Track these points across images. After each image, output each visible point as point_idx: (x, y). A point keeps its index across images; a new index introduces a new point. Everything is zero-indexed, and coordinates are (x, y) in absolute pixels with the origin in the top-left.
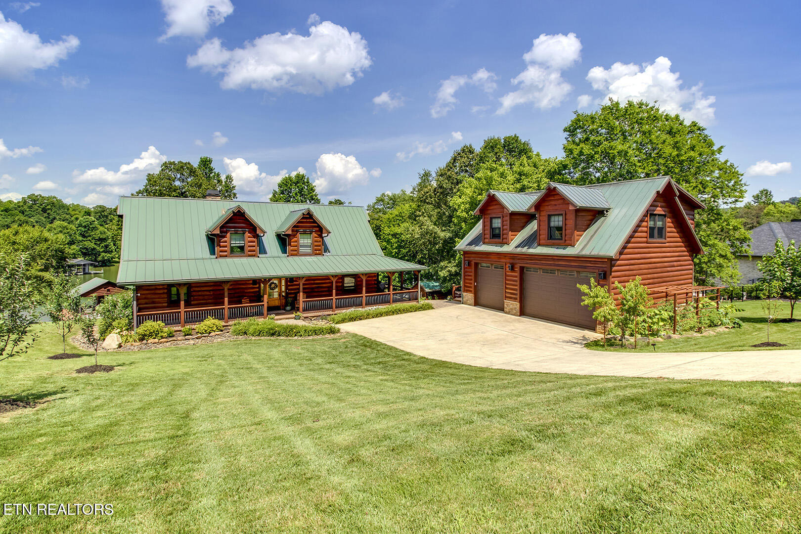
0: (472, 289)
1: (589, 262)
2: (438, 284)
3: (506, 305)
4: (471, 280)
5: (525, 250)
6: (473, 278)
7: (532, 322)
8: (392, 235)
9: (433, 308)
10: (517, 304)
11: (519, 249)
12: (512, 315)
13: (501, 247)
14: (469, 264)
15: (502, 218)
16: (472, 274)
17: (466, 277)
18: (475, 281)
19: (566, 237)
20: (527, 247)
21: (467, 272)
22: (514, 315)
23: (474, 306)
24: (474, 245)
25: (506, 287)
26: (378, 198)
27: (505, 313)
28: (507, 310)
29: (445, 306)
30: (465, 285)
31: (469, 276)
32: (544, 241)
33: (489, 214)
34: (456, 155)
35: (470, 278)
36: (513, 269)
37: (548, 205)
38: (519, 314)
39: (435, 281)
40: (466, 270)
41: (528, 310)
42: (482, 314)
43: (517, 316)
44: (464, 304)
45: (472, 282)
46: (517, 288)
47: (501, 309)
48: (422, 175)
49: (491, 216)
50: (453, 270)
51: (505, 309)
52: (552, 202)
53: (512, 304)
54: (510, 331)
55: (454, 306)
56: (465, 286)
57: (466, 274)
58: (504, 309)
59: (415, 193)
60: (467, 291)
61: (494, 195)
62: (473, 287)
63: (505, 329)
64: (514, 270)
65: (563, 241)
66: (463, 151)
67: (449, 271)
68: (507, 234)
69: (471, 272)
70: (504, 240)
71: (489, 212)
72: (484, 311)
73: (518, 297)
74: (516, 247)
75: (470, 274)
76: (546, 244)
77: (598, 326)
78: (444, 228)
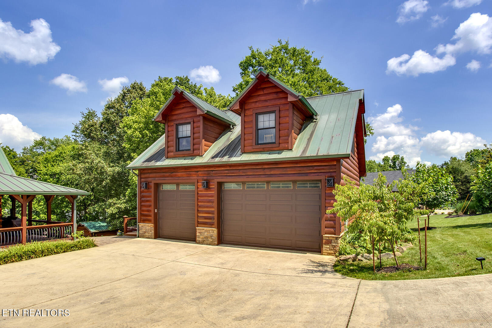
0: (152, 218)
1: (311, 168)
2: (105, 224)
3: (199, 233)
4: (150, 206)
5: (226, 159)
6: (152, 204)
7: (238, 250)
8: (51, 175)
9: (95, 246)
10: (213, 231)
11: (217, 160)
12: (207, 244)
13: (192, 159)
14: (147, 186)
15: (192, 123)
16: (152, 199)
17: (143, 204)
18: (156, 207)
19: (281, 138)
20: (228, 156)
21: (143, 197)
22: (210, 245)
23: (155, 238)
24: (154, 161)
25: (198, 210)
26: (37, 141)
27: (198, 243)
28: (200, 239)
29: (114, 242)
30: (141, 213)
31: (147, 201)
32: (250, 148)
33: (175, 120)
34: (126, 91)
35: (148, 204)
36: (207, 186)
37: (256, 102)
38: (216, 243)
39: (102, 221)
40: (142, 194)
41: (228, 236)
42: (168, 246)
43: (214, 245)
44: (140, 237)
45: (152, 208)
46: (213, 209)
47: (193, 239)
48: (85, 115)
49: (177, 122)
50: (123, 206)
51: (197, 239)
52: (260, 98)
53: (206, 231)
54: (220, 266)
55: (127, 241)
56: (141, 215)
57: (143, 199)
58: (195, 238)
59: (78, 131)
60: (144, 221)
61: (182, 92)
62: (153, 216)
63: (210, 264)
64: (209, 188)
65: (277, 145)
66: (134, 88)
67: (118, 208)
68: (199, 143)
69: (150, 197)
70: (195, 152)
71: (174, 117)
72: (169, 244)
73: (215, 221)
74: (213, 158)
75: (148, 199)
76: (253, 150)
77: (324, 246)
78: (111, 164)
